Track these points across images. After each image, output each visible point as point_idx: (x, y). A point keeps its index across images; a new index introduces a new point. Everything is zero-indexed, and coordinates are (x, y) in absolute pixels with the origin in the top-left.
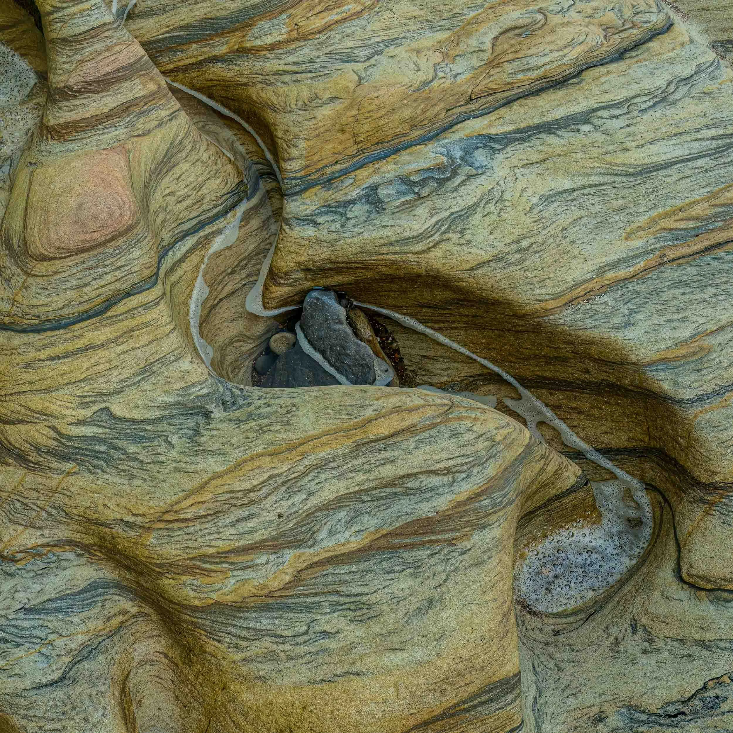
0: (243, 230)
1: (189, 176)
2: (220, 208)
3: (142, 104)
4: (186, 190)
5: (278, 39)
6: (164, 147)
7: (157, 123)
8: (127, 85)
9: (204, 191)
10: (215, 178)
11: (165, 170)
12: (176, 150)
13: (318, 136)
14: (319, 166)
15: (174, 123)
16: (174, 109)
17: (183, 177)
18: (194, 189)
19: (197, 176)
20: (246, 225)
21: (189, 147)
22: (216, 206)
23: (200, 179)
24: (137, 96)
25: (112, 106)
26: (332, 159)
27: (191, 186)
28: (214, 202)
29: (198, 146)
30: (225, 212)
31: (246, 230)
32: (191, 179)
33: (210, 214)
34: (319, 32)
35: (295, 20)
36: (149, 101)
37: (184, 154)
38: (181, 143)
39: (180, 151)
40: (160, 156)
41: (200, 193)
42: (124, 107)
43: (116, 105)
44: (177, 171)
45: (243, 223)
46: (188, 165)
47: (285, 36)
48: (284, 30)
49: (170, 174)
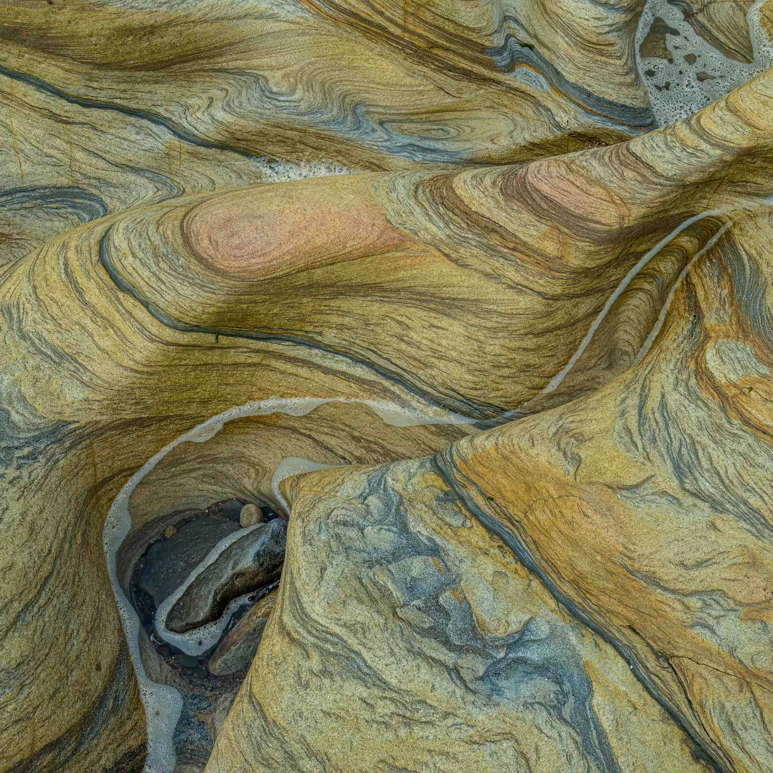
0: (423, 431)
1: (447, 338)
2: (436, 394)
3: (511, 245)
4: (424, 341)
5: (716, 374)
6: (465, 293)
7: (488, 270)
8: (526, 216)
9: (441, 364)
10: (470, 371)
11: (432, 306)
12: (473, 309)
13: (506, 458)
14: (473, 477)
15: (510, 293)
16: (531, 286)
17: (441, 332)
18: (434, 351)
19: (454, 348)
20: (432, 433)
21: (489, 324)
22: (432, 386)
23: (454, 354)
24: (520, 235)
25: (483, 211)
26: (492, 493)
27: (435, 347)
28: (436, 383)
29: (500, 334)
30: (437, 402)
31: (425, 436)
32: (444, 342)
33: (418, 384)
34: (746, 422)
35: (758, 385)
36: (520, 252)
37: (474, 321)
38: (489, 311)
39: (475, 314)
40: (447, 292)
41: (433, 360)
42: (491, 226)
43: (488, 215)
44: (444, 322)
45: (434, 429)
46: (462, 331)
47: (724, 381)
48: (733, 377)
49: (433, 315)
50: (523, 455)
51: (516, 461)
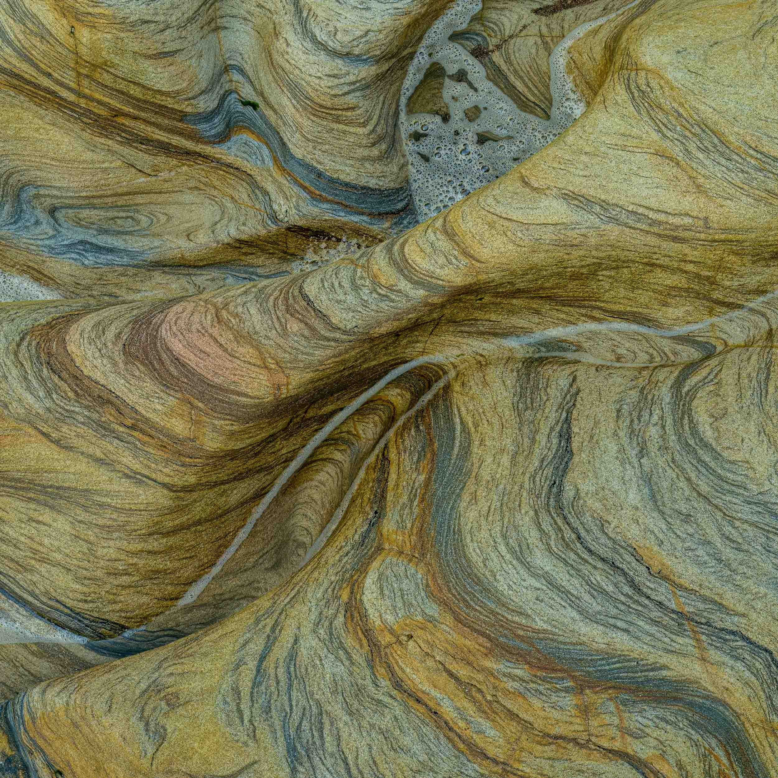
0: (21, 650)
1: (50, 536)
2: (39, 605)
3: (129, 422)
4: (23, 539)
5: (371, 611)
6: (70, 481)
7: (99, 454)
8: (149, 385)
9: (43, 569)
10: (78, 579)
11: (32, 495)
12: (83, 501)
13: (75, 725)
15: (126, 485)
16: (154, 476)
17: (43, 528)
18: (35, 552)
19: (59, 550)
20: (33, 653)
21: (101, 522)
22: (32, 594)
23: (58, 556)
24: (140, 409)
25: (98, 376)
26: (61, 766)
27: (35, 546)
28: (37, 592)
29: (115, 535)
30: (41, 615)
31: (23, 655)
32: (46, 541)
33: (17, 590)
34: (398, 685)
35: (420, 632)
36: (142, 431)
37: (83, 515)
38: (101, 505)
39: (85, 508)
40: (47, 479)
41: (33, 562)
42: (105, 395)
43: (102, 382)
44: (47, 516)
45: (35, 648)
46: (68, 528)
47: (378, 622)
48: (390, 618)
49: (33, 506)
50: (94, 723)
51: (86, 730)
